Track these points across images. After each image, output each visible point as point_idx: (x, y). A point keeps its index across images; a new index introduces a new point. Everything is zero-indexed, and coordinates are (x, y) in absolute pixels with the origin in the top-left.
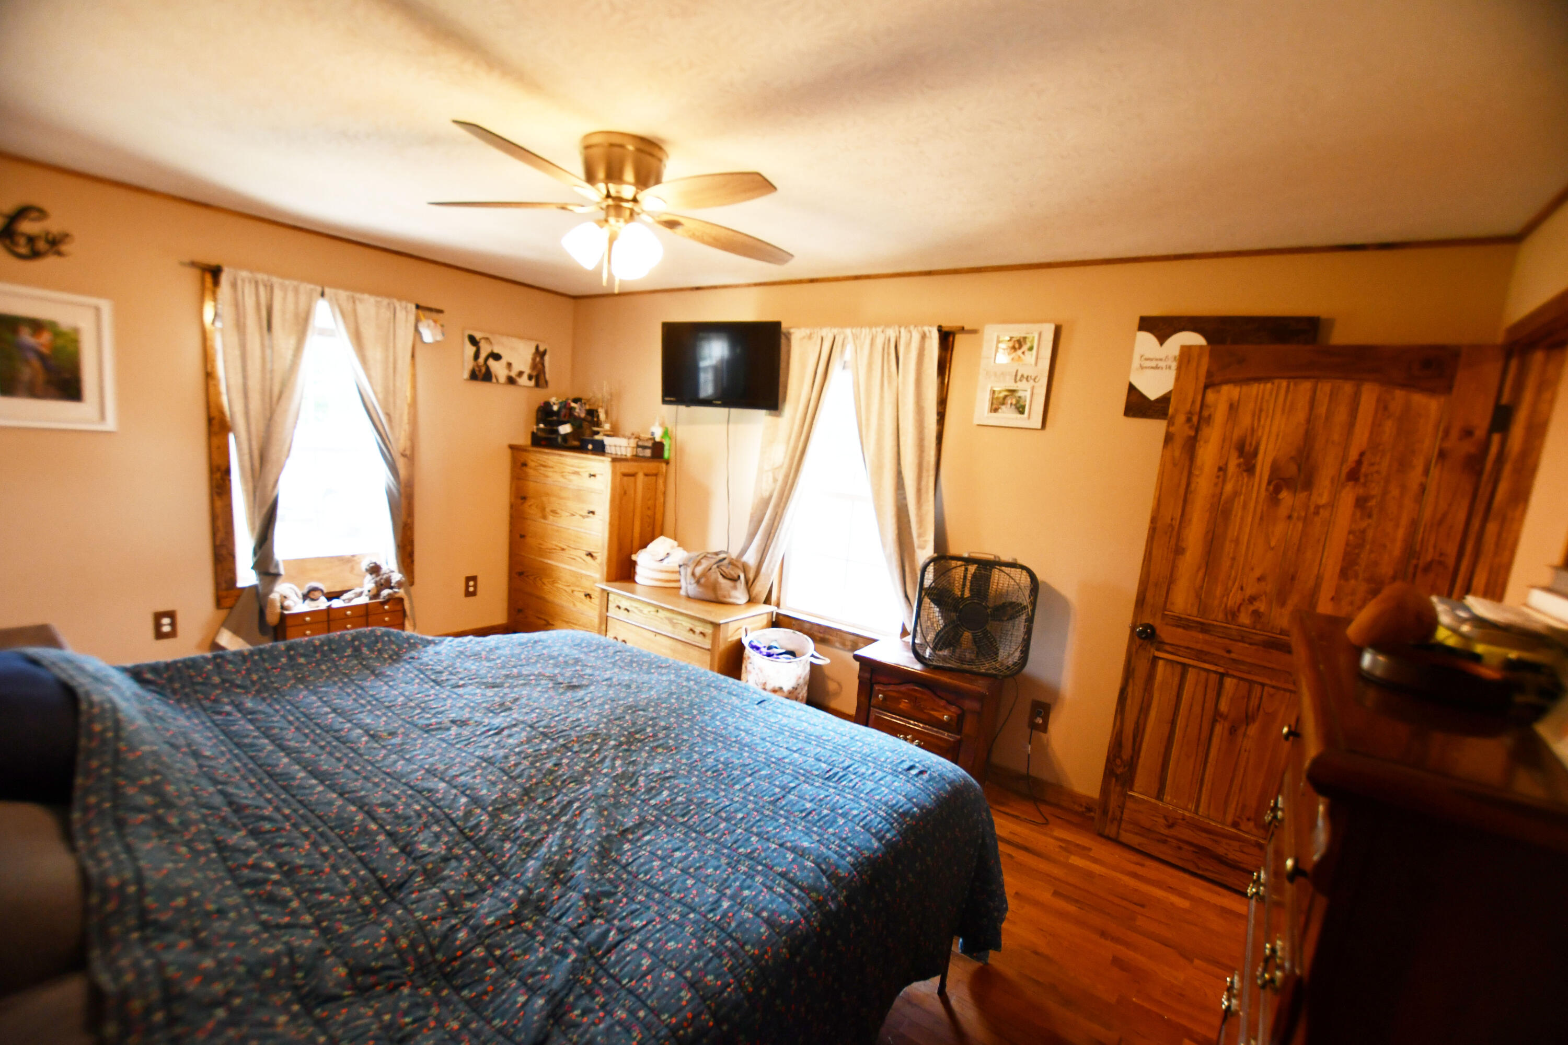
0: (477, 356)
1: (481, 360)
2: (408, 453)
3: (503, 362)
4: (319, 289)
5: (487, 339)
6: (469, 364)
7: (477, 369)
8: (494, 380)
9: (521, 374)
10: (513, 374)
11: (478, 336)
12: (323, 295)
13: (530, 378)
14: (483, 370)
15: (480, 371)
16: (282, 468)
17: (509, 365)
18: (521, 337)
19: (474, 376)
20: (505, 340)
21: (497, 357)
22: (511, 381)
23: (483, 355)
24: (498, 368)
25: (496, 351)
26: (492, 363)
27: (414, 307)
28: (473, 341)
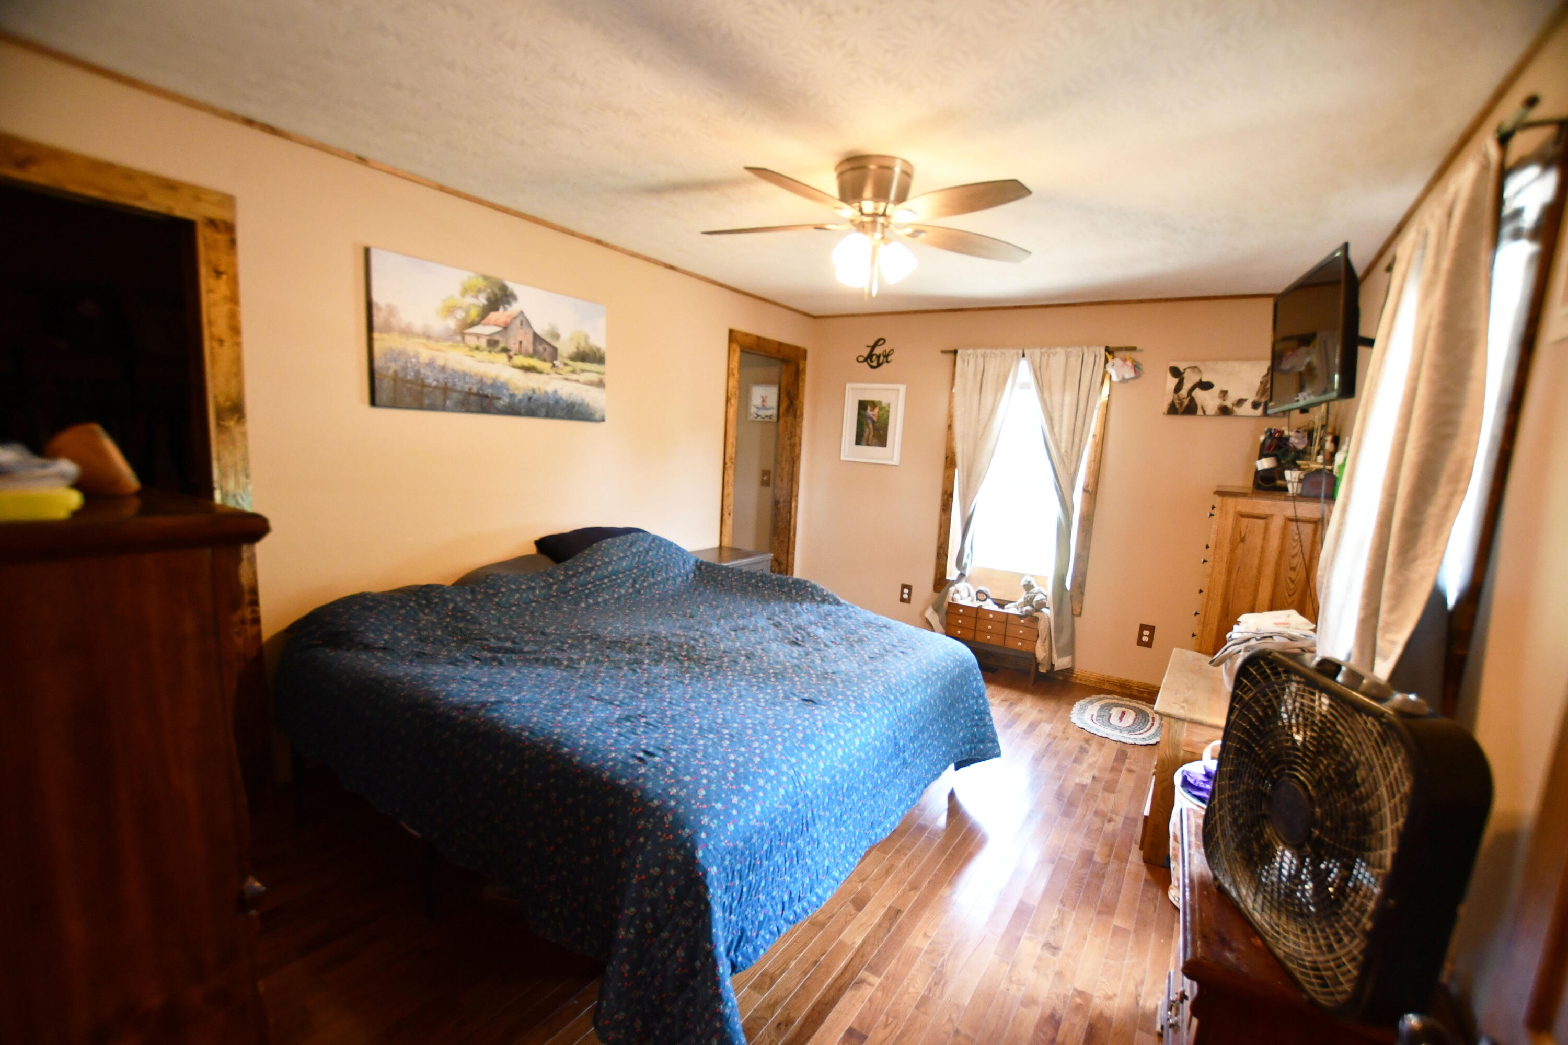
0: (1178, 389)
1: (1184, 392)
2: (1090, 488)
3: (1215, 391)
4: (1021, 352)
5: (1194, 368)
6: (1169, 397)
7: (1177, 402)
8: (1200, 412)
9: (1240, 402)
10: (1228, 403)
11: (1182, 366)
12: (1024, 356)
13: (1255, 405)
14: (1186, 402)
15: (1181, 404)
16: (976, 493)
17: (1224, 393)
18: (1247, 359)
19: (1173, 410)
20: (1221, 366)
21: (1206, 386)
22: (1224, 411)
23: (1187, 386)
24: (1208, 400)
25: (1205, 379)
26: (1198, 394)
27: (1103, 351)
28: (1176, 372)
